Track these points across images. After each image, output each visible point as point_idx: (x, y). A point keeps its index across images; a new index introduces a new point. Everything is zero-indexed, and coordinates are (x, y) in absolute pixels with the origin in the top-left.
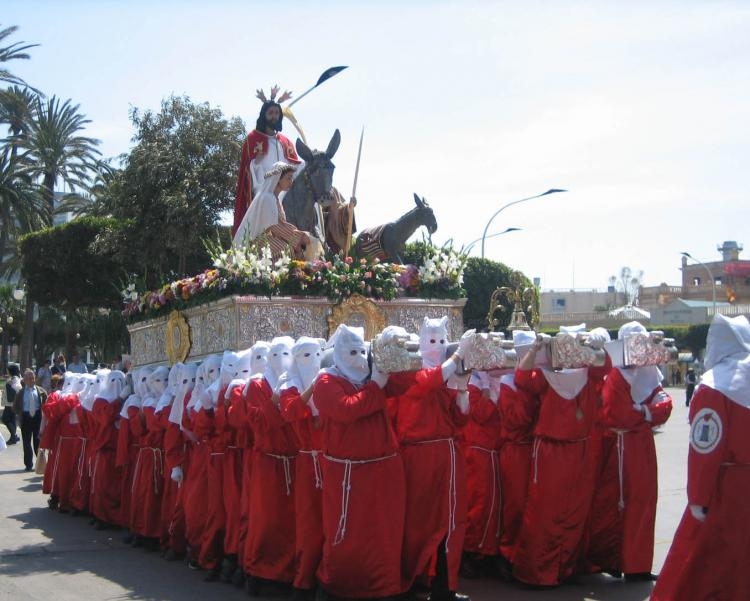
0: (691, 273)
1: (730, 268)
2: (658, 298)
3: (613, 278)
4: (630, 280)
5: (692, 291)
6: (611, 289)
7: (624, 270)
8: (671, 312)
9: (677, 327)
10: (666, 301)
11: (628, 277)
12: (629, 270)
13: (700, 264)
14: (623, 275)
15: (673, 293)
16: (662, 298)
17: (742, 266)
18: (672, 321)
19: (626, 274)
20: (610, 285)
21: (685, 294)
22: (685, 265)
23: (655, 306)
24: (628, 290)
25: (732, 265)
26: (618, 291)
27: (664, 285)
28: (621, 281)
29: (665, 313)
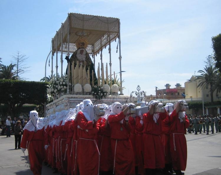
0: (158, 92)
2: (150, 98)
10: (152, 99)
13: (160, 90)
15: (154, 97)
17: (170, 90)
21: (157, 97)
22: (156, 90)
25: (168, 90)
27: (151, 95)
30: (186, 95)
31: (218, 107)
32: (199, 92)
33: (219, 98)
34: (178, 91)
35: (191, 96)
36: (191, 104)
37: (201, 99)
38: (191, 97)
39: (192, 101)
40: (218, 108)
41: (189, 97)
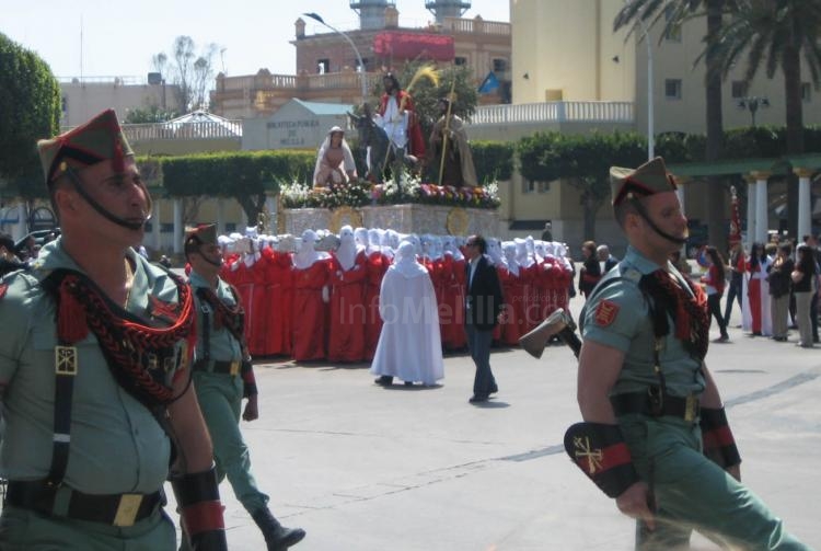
0: (312, 50)
1: (384, 42)
2: (253, 98)
3: (161, 58)
4: (193, 61)
5: (314, 84)
6: (155, 78)
7: (181, 42)
8: (281, 125)
9: (294, 153)
10: (268, 102)
11: (188, 55)
12: (190, 42)
13: (336, 34)
14: (179, 53)
15: (280, 89)
16: (261, 96)
17: (404, 39)
18: (283, 142)
19: (185, 49)
20: (154, 71)
21: (303, 89)
22: (301, 36)
23: (248, 113)
24: (188, 81)
25: (389, 37)
26: (169, 82)
27: (264, 73)
28: (175, 64)
29: (271, 125)
30: (516, 76)
31: (754, 173)
32: (616, 59)
33: (753, 107)
34: (457, 45)
35: (555, 86)
36: (558, 149)
37: (626, 114)
38: (556, 96)
39: (564, 124)
40: (754, 181)
41: (542, 98)
